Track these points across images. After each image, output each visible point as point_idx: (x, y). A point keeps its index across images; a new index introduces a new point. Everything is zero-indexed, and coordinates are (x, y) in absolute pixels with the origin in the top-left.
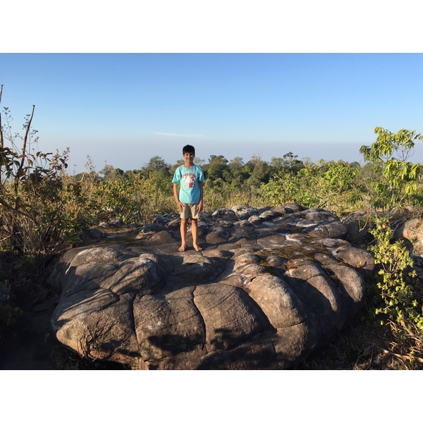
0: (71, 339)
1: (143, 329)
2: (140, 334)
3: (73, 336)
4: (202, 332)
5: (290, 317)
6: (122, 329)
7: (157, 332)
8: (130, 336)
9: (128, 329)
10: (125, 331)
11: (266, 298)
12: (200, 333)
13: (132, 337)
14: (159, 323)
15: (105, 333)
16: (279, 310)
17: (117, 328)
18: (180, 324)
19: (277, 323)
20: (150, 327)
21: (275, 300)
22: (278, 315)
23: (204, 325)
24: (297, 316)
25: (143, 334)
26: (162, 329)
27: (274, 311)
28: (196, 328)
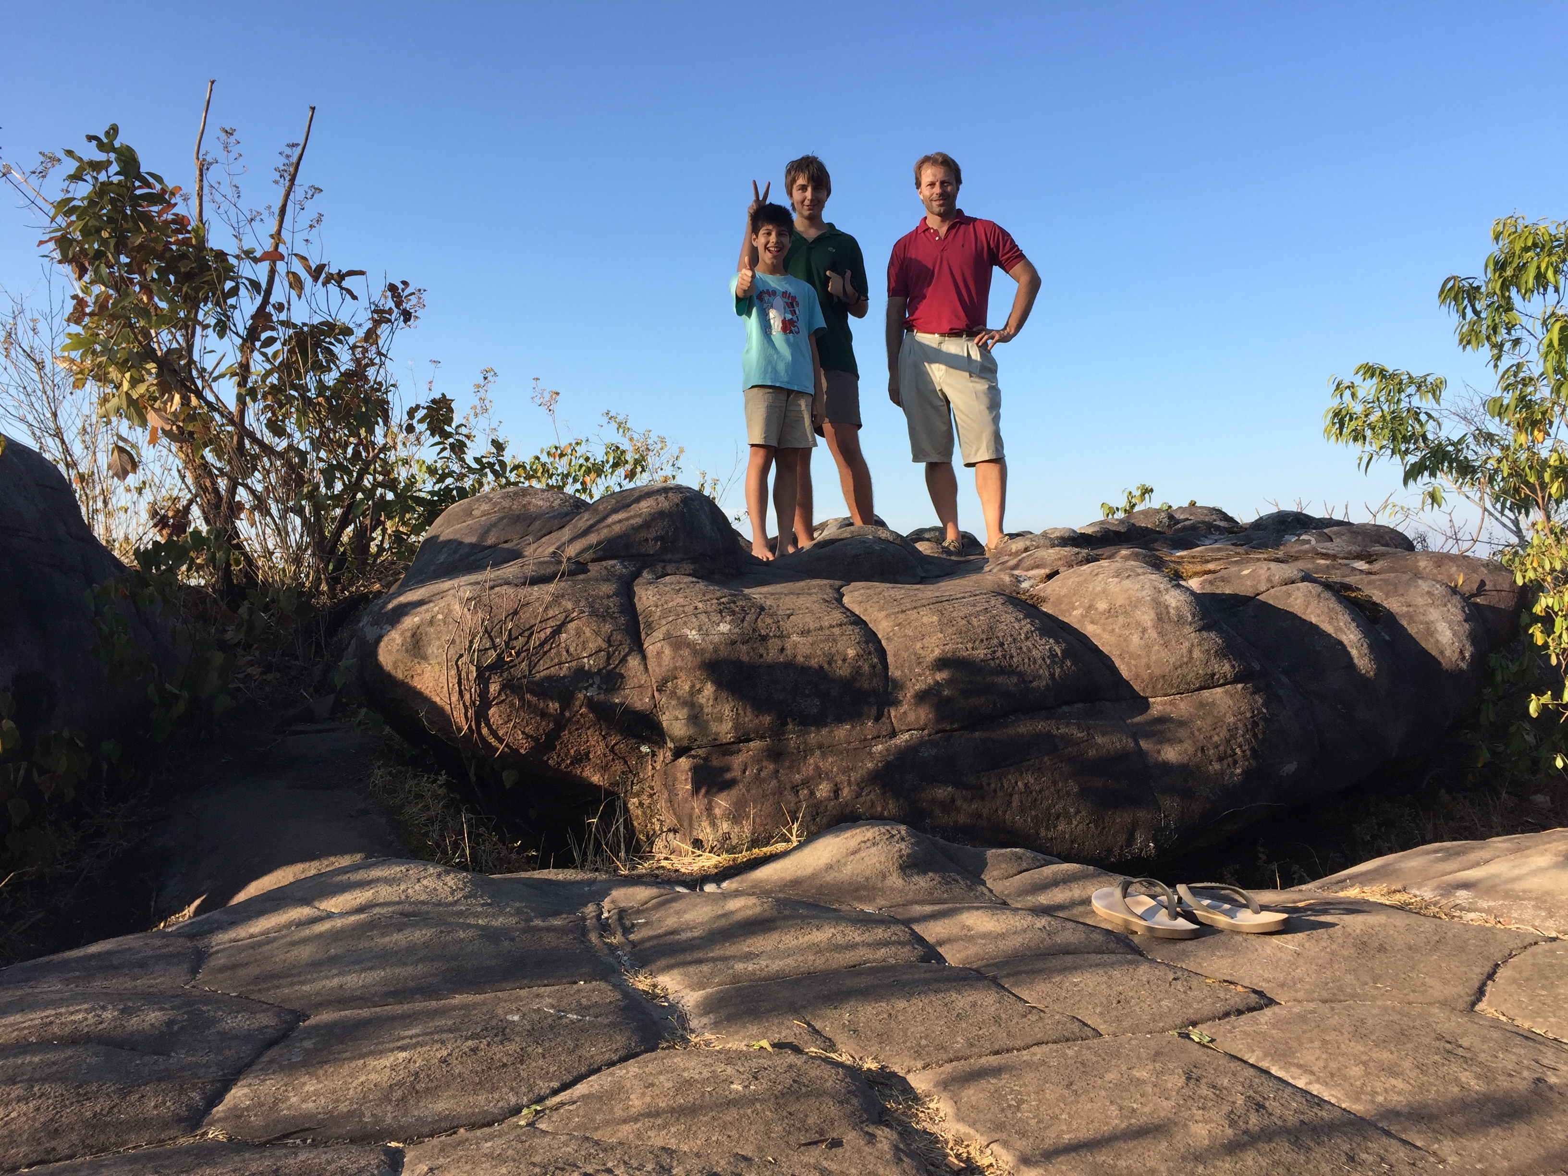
0: (425, 658)
1: (667, 637)
2: (659, 654)
3: (433, 649)
4: (874, 667)
5: (1196, 654)
6: (597, 633)
7: (716, 650)
8: (624, 660)
9: (617, 637)
10: (609, 642)
11: (1102, 606)
12: (866, 668)
13: (634, 662)
14: (724, 627)
15: (542, 645)
16: (1152, 634)
17: (579, 633)
18: (795, 638)
19: (1145, 674)
20: (693, 635)
21: (1135, 604)
22: (1148, 647)
23: (882, 653)
24: (1222, 654)
25: (667, 651)
26: (733, 643)
27: (1135, 639)
28: (851, 652)
